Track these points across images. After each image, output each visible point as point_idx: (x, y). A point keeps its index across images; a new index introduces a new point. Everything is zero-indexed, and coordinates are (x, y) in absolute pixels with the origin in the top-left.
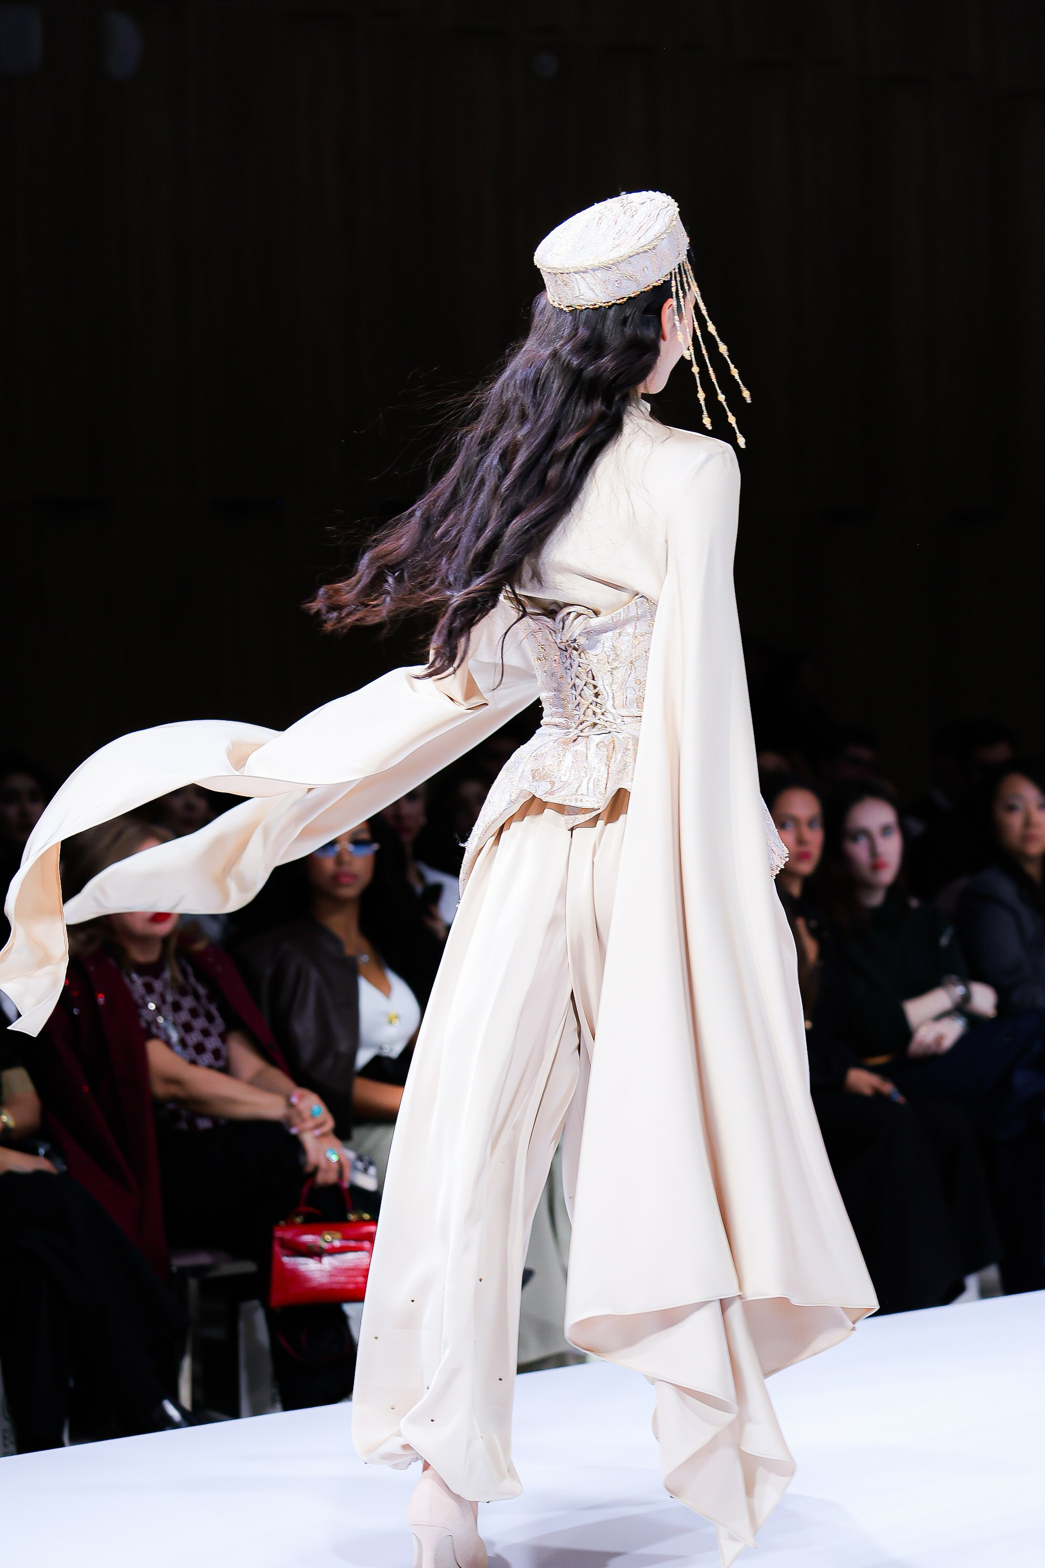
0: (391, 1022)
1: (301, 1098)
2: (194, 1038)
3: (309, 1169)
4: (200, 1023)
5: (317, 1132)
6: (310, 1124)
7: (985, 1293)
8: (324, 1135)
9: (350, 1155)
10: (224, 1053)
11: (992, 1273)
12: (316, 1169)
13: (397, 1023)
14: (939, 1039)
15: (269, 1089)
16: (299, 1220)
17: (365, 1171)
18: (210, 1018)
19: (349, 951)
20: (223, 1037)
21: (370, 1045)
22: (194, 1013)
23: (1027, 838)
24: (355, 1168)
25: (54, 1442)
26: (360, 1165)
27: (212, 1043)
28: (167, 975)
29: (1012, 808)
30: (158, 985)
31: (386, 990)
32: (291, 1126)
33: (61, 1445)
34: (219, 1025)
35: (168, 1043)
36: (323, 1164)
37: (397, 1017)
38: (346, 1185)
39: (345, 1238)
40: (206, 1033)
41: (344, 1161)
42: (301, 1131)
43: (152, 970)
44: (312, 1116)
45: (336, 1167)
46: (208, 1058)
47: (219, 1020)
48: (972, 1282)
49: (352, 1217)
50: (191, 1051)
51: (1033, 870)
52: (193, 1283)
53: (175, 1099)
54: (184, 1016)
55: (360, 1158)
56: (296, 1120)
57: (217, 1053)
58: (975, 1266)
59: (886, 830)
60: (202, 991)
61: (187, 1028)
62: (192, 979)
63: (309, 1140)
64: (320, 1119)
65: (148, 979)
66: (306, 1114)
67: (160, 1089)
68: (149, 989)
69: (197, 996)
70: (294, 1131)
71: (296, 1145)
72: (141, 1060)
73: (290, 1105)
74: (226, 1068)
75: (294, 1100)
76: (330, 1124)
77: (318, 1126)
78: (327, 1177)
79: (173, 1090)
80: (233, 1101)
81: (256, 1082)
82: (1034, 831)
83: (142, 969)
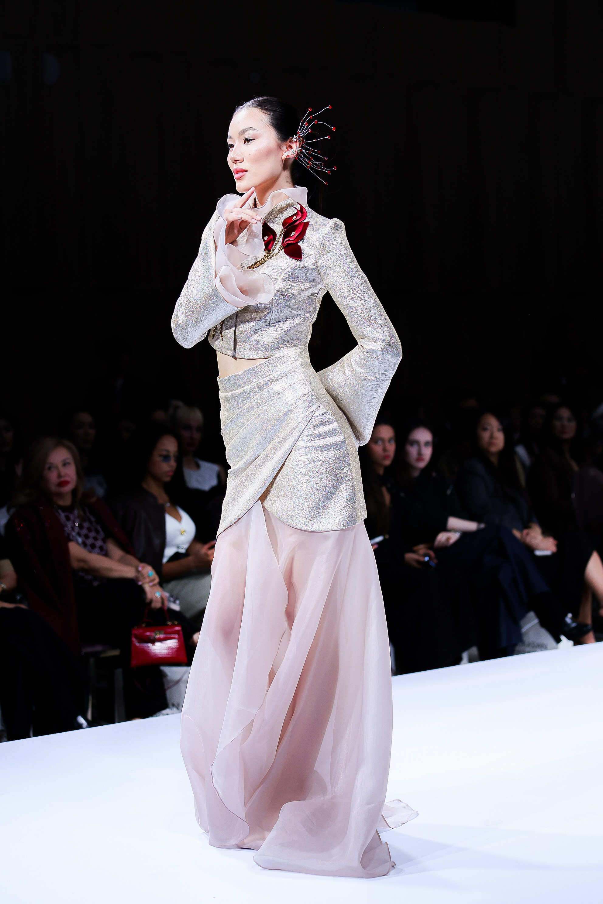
0: (182, 534)
1: (143, 568)
2: (90, 541)
3: (148, 601)
4: (92, 534)
5: (151, 584)
6: (147, 580)
7: (471, 660)
8: (154, 585)
9: (167, 594)
10: (105, 548)
11: (474, 650)
12: (151, 601)
13: (185, 534)
14: (448, 539)
15: (127, 564)
16: (144, 625)
17: (174, 602)
18: (97, 532)
19: (160, 501)
20: (104, 540)
21: (173, 546)
22: (89, 530)
23: (491, 444)
24: (170, 601)
25: (25, 735)
26: (172, 599)
27: (99, 543)
28: (76, 512)
29: (485, 429)
30: (72, 517)
31: (179, 518)
32: (139, 581)
33: (29, 737)
34: (102, 535)
35: (77, 543)
36: (154, 599)
37: (185, 531)
38: (166, 608)
39: (166, 633)
40: (95, 539)
41: (164, 597)
42: (143, 584)
43: (68, 510)
44: (149, 576)
45: (160, 600)
46: (97, 550)
47: (102, 533)
48: (465, 655)
49: (169, 623)
50: (89, 547)
51: (494, 460)
52: (92, 661)
53: (83, 570)
54: (84, 531)
55: (171, 596)
56: (141, 578)
57: (101, 548)
58: (466, 648)
59: (427, 444)
60: (93, 519)
61: (87, 537)
62: (88, 514)
63: (147, 588)
64: (152, 578)
65: (67, 514)
66: (146, 575)
67: (75, 565)
68: (68, 518)
69: (90, 522)
70: (140, 583)
71: (141, 591)
72: (66, 551)
73: (138, 571)
74: (106, 554)
75: (140, 569)
76: (157, 580)
77: (152, 581)
78: (157, 605)
79: (82, 565)
80: (111, 570)
81: (121, 561)
82: (494, 441)
83: (65, 509)
